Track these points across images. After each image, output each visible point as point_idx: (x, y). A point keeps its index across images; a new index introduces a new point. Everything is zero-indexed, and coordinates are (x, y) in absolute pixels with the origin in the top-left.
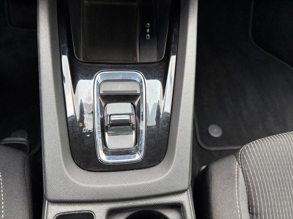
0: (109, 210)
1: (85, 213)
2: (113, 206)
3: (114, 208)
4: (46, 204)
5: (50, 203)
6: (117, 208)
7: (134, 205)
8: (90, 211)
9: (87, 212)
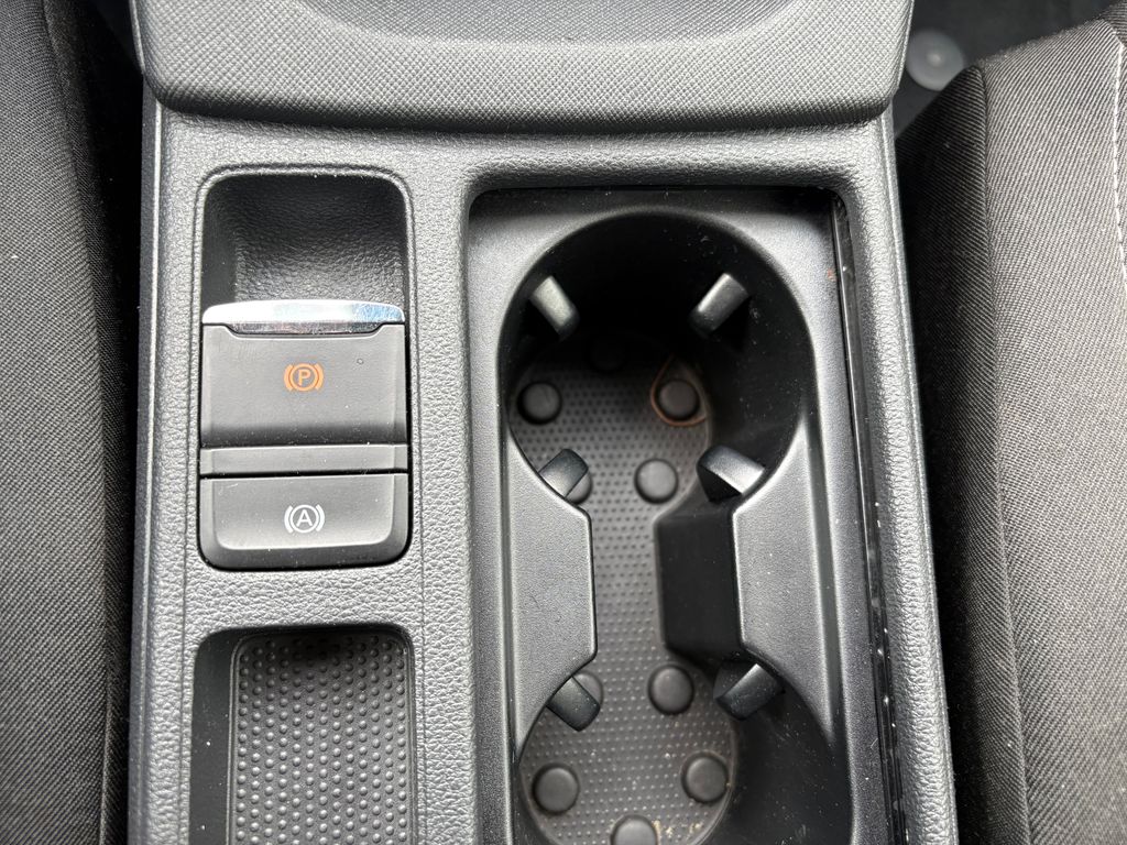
0: (480, 177)
1: (357, 178)
2: (499, 156)
3: (503, 166)
4: (158, 124)
5: (174, 117)
6: (521, 170)
7: (609, 163)
8: (384, 171)
9: (370, 173)
